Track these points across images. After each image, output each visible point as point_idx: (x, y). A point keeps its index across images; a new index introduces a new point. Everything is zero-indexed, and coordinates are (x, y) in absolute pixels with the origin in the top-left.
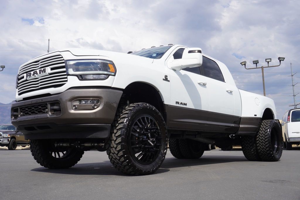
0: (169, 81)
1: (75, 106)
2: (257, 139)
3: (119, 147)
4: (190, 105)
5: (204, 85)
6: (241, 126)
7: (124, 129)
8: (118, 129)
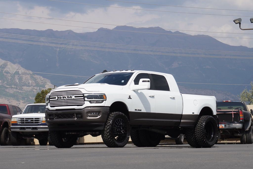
0: (131, 99)
1: (89, 115)
2: (196, 130)
3: (108, 134)
4: (144, 111)
5: (153, 97)
6: (182, 121)
7: (110, 126)
8: (107, 126)
